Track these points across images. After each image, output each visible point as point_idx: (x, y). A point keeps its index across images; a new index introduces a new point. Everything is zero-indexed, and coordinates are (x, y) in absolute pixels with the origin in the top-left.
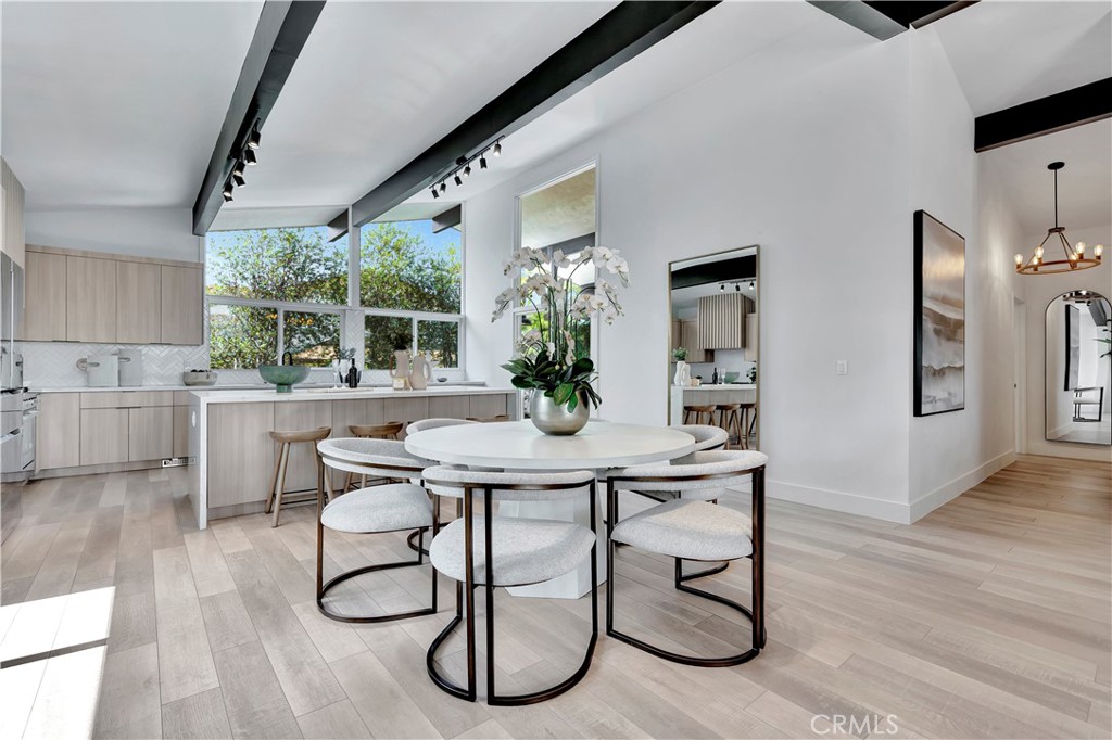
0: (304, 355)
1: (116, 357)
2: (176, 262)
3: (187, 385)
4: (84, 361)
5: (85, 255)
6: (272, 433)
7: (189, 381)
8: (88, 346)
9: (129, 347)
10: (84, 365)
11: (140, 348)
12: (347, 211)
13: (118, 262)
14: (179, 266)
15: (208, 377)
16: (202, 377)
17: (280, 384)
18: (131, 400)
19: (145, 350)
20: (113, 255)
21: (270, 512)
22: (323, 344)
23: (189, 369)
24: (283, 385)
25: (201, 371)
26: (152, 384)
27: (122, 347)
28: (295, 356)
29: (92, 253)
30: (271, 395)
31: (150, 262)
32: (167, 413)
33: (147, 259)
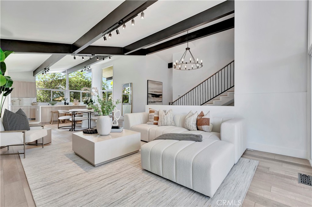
0: (57, 99)
1: (18, 100)
6: (51, 111)
7: (33, 104)
9: (20, 98)
12: (66, 71)
13: (19, 82)
14: (31, 83)
16: (36, 104)
17: (52, 104)
19: (24, 98)
21: (51, 124)
22: (62, 96)
23: (33, 102)
24: (53, 104)
25: (35, 102)
26: (25, 105)
28: (54, 99)
30: (51, 106)
31: (25, 82)
32: (29, 110)
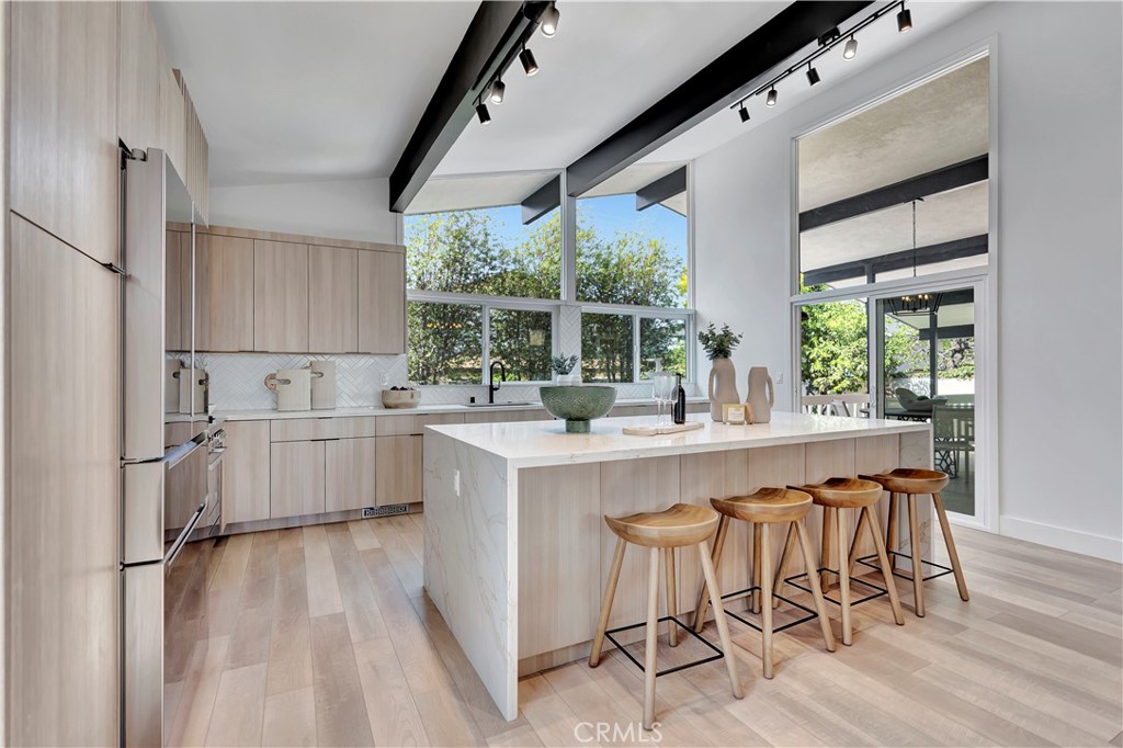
1: (309, 371)
2: (376, 245)
3: (387, 407)
4: (272, 377)
5: (274, 238)
7: (391, 401)
8: (275, 357)
9: (320, 358)
10: (273, 382)
11: (332, 359)
12: (558, 177)
13: (311, 246)
14: (378, 249)
15: (412, 396)
17: (574, 419)
18: (328, 430)
19: (338, 360)
20: (305, 237)
23: (387, 385)
24: (578, 421)
25: (403, 389)
27: (312, 358)
29: (282, 235)
31: (346, 246)
32: (369, 444)
33: (342, 241)
